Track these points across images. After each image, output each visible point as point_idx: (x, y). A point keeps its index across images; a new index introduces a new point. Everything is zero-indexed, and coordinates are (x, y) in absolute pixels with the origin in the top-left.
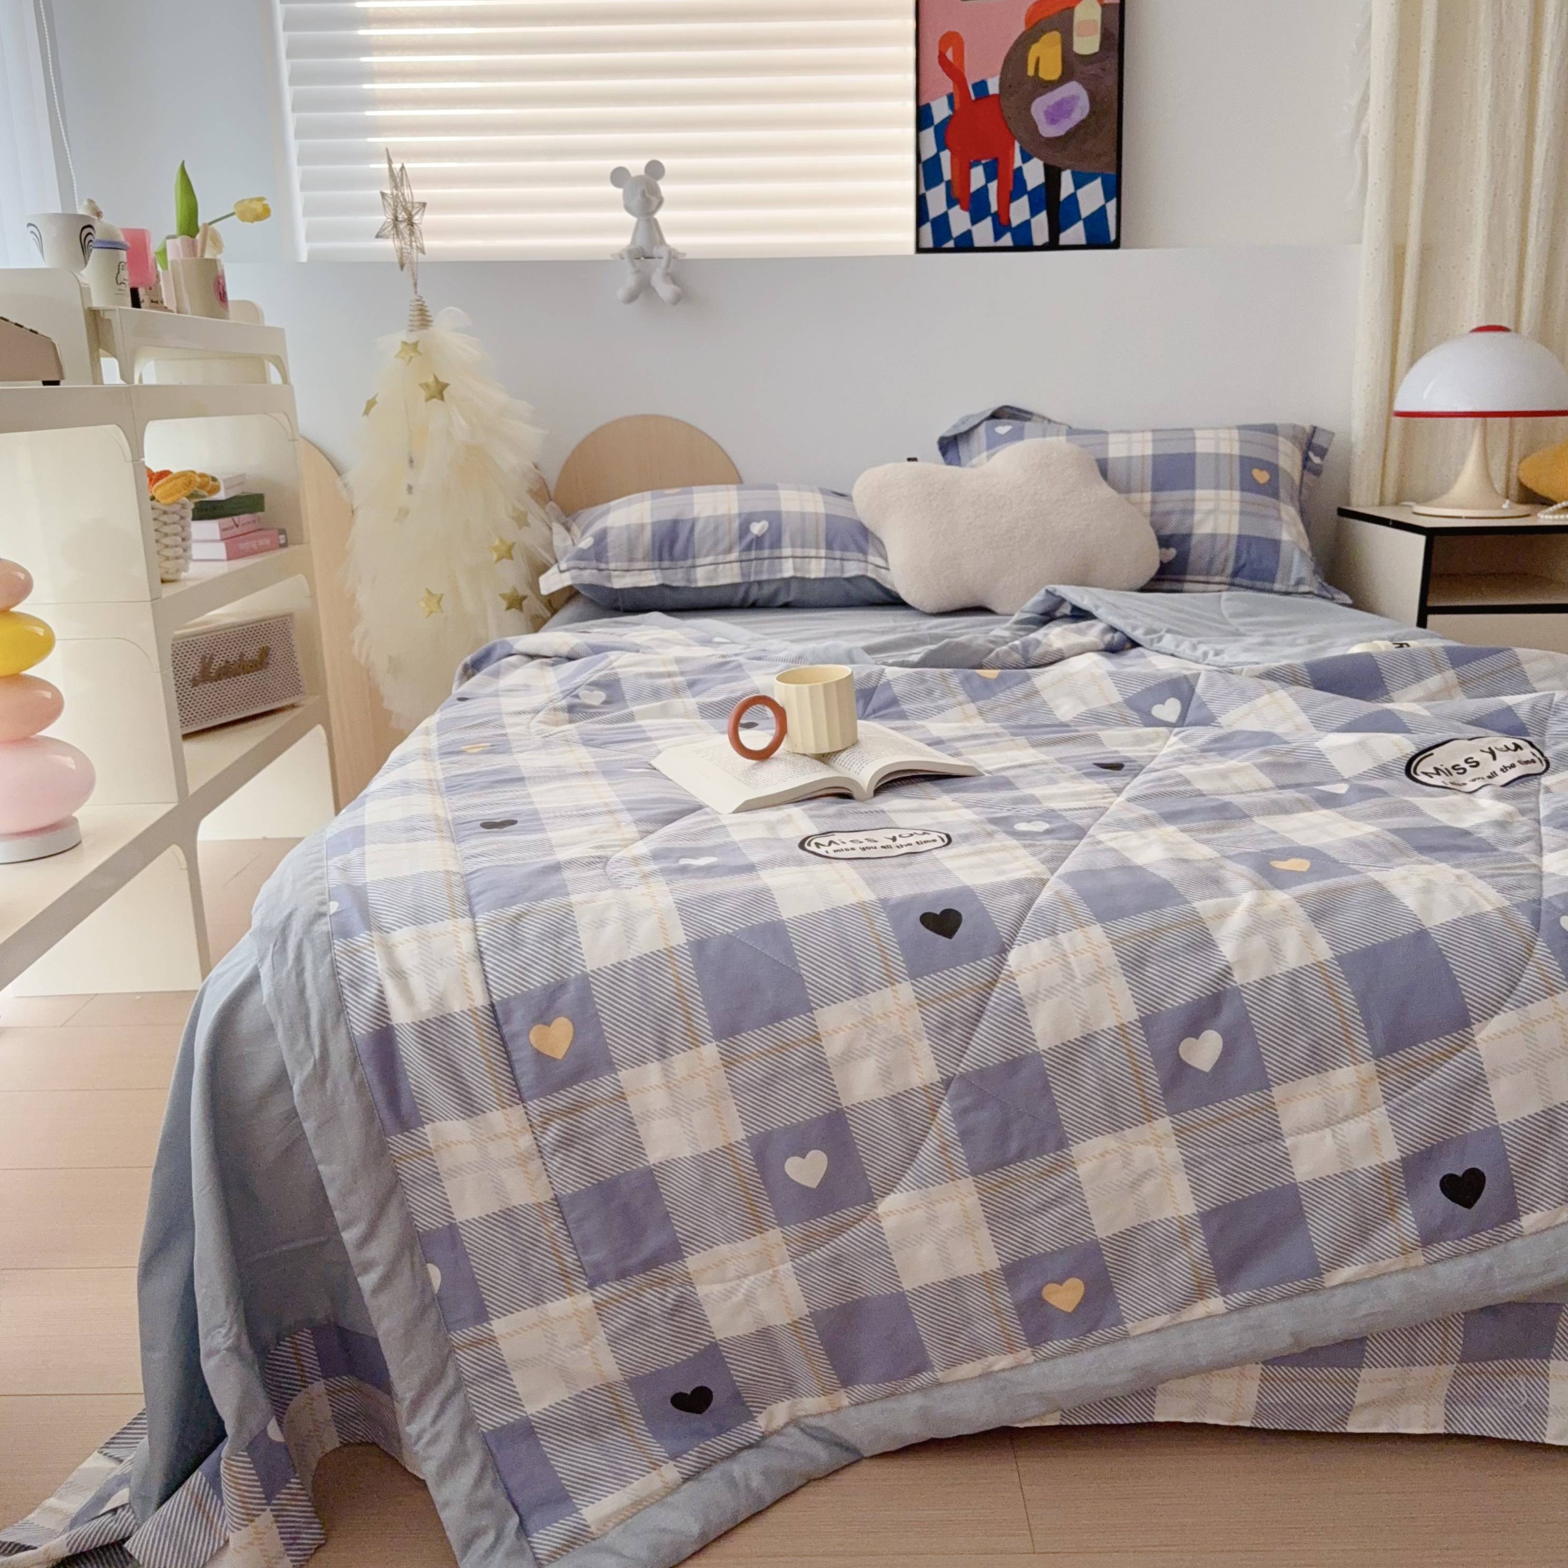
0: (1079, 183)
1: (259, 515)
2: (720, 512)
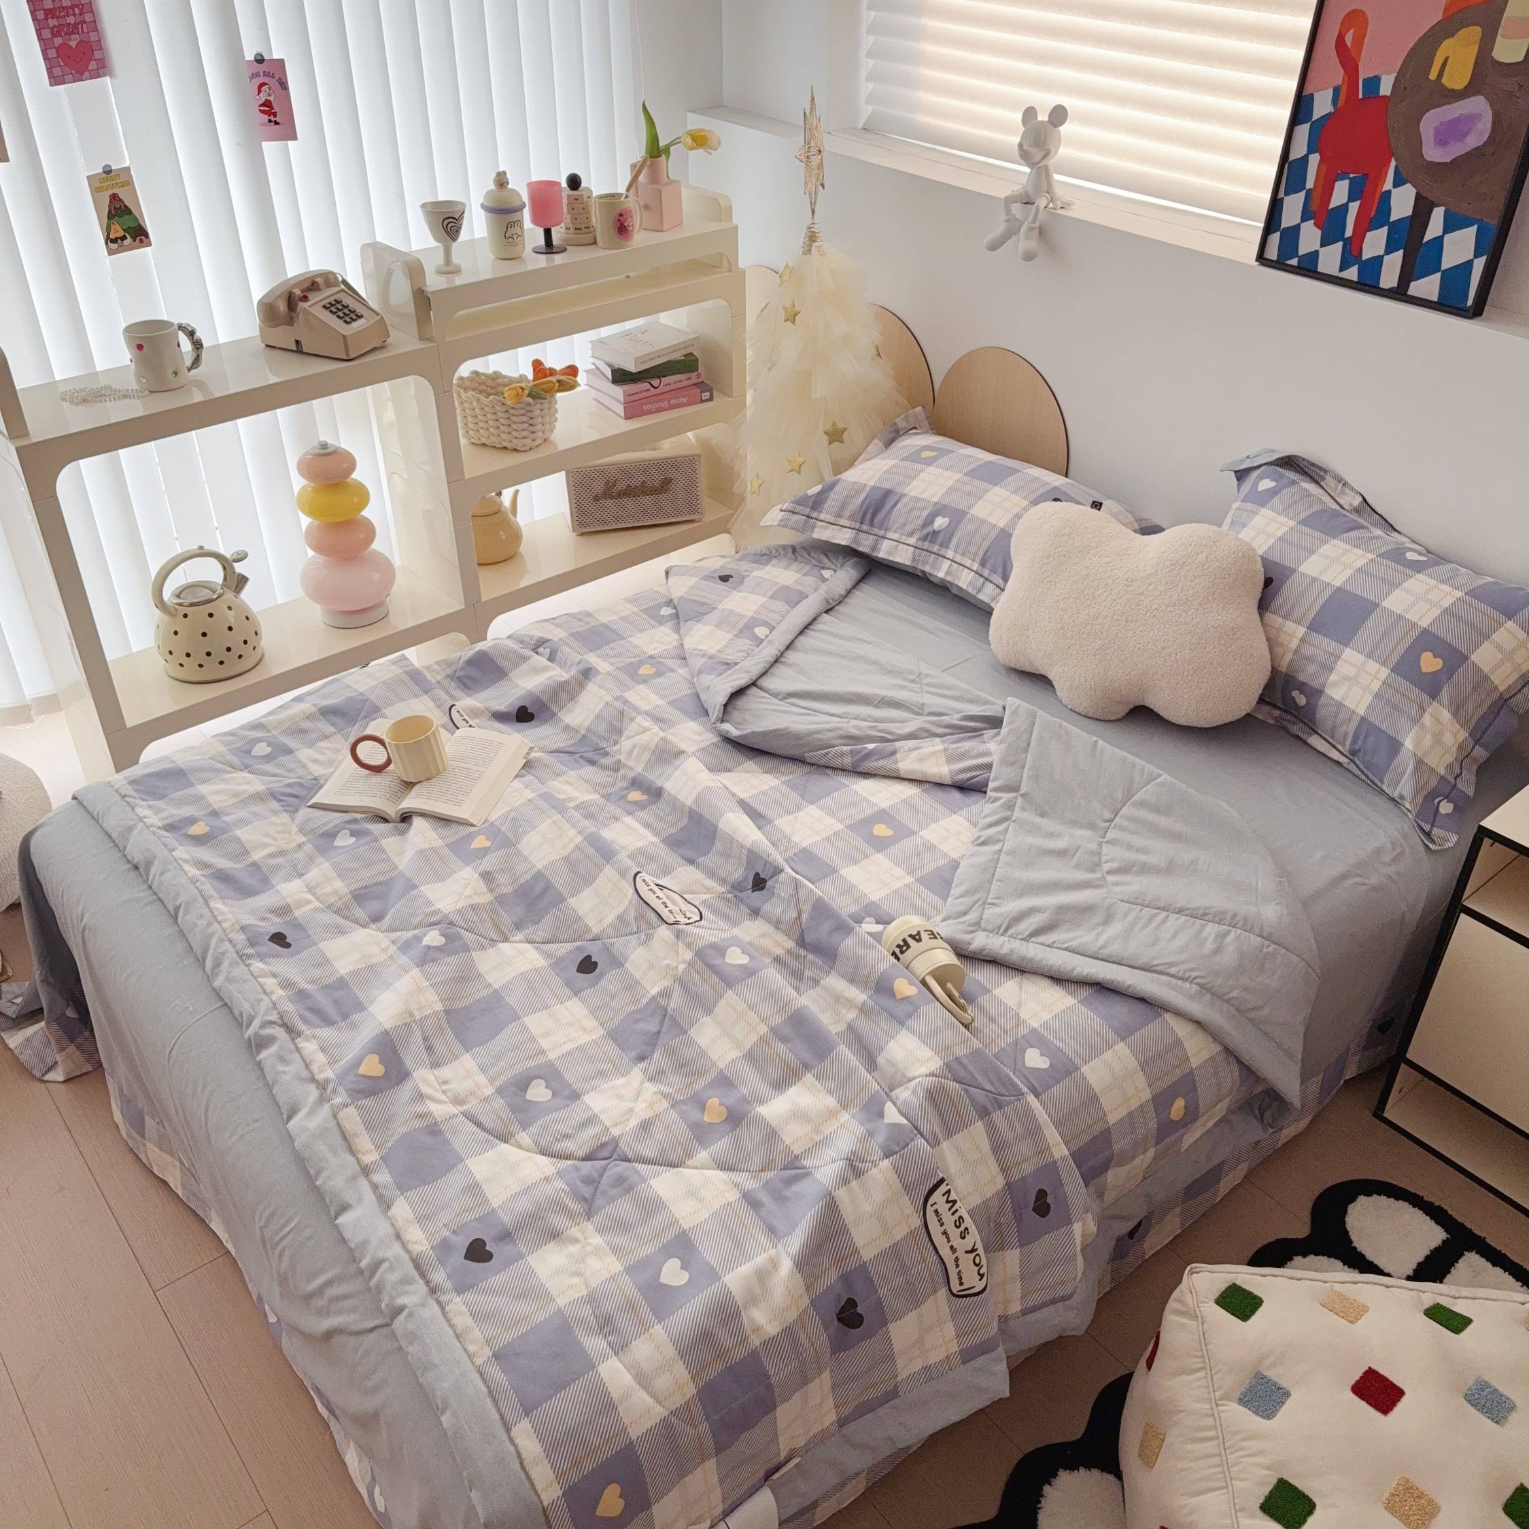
0: (1450, 226)
1: (696, 373)
2: (925, 496)
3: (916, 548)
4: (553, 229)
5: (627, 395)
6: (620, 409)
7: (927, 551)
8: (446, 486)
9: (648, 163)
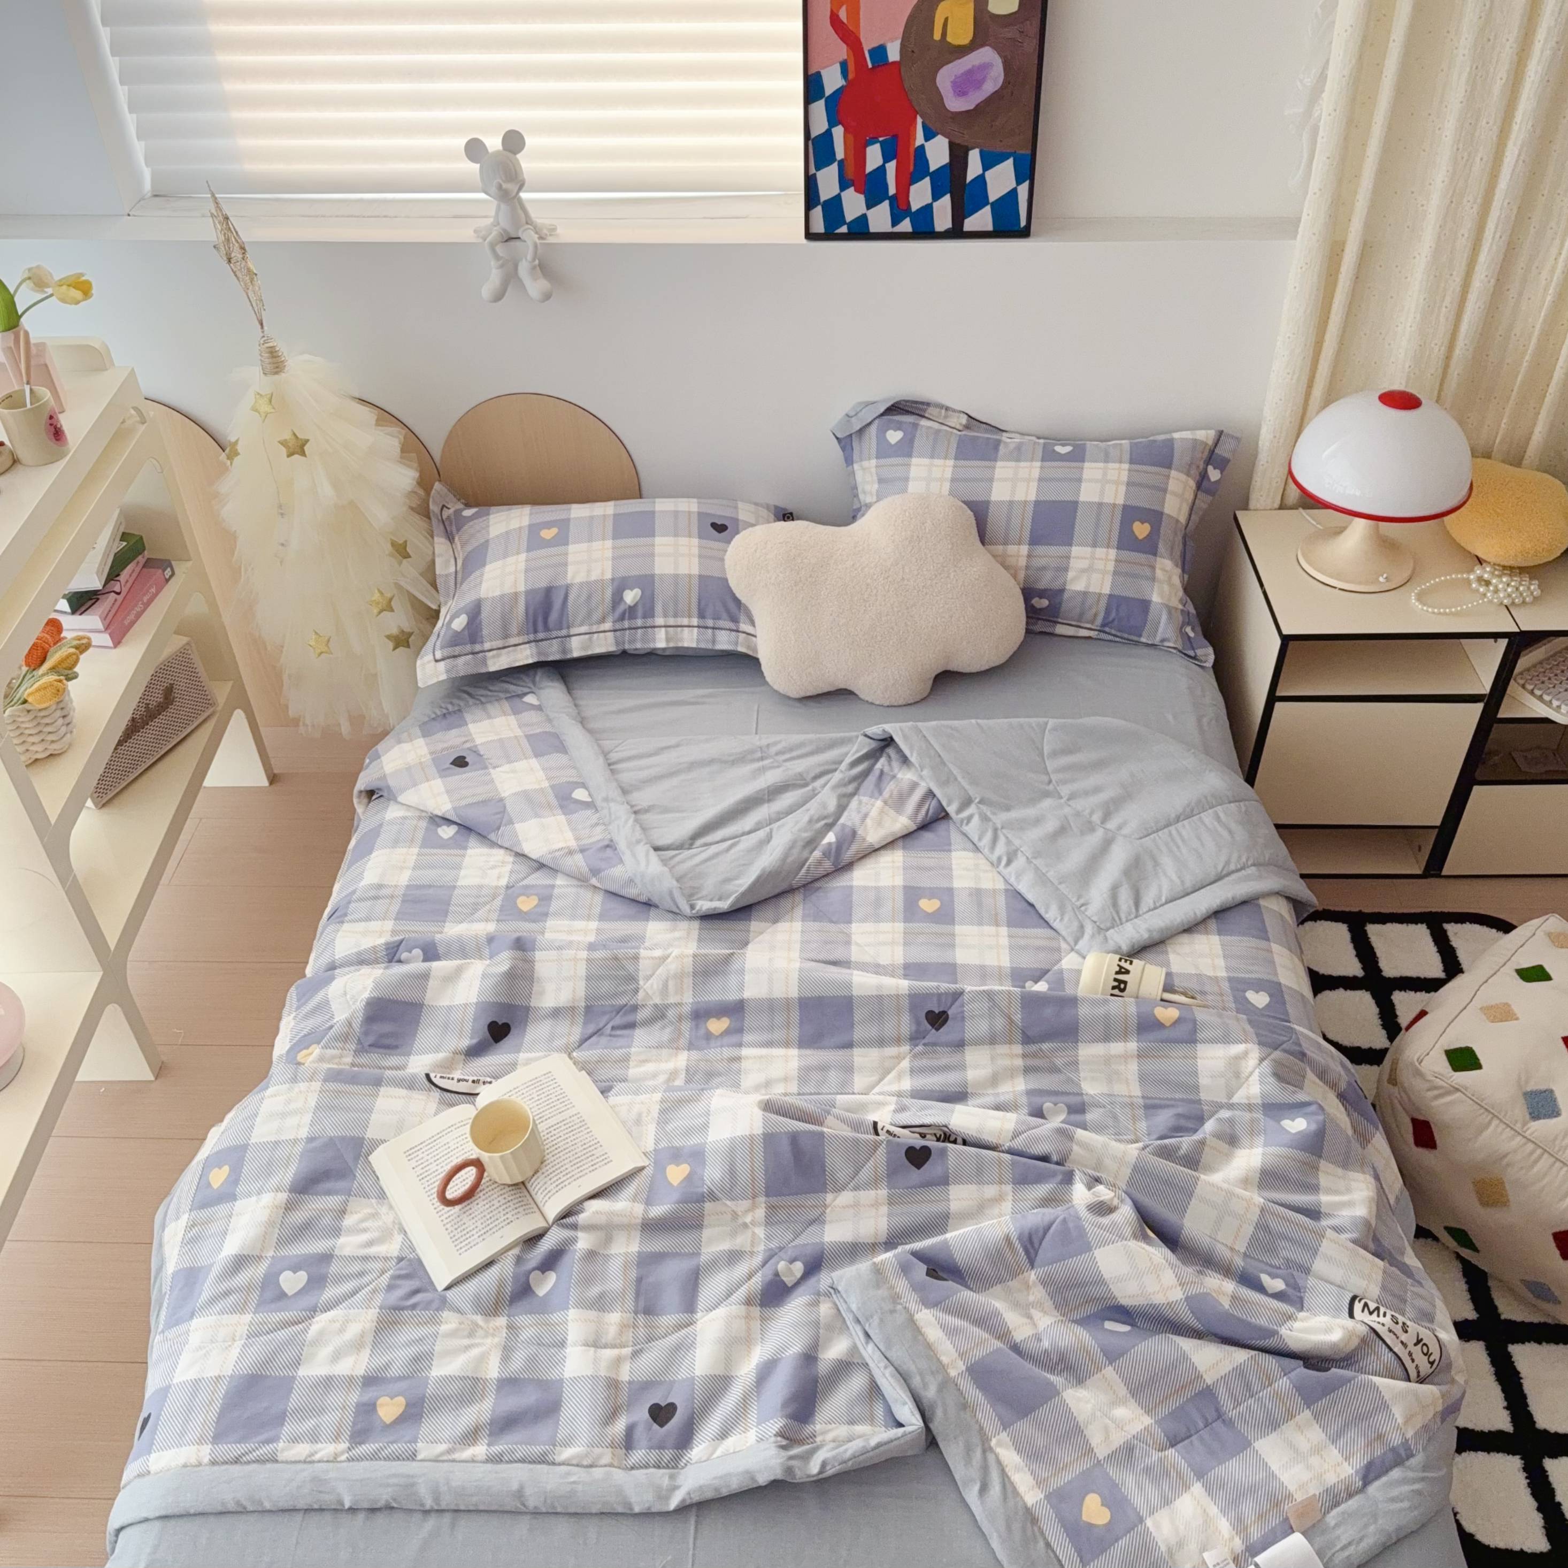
0: (989, 164)
1: (146, 553)
2: (594, 577)
3: (615, 631)
5: (103, 618)
7: (630, 629)
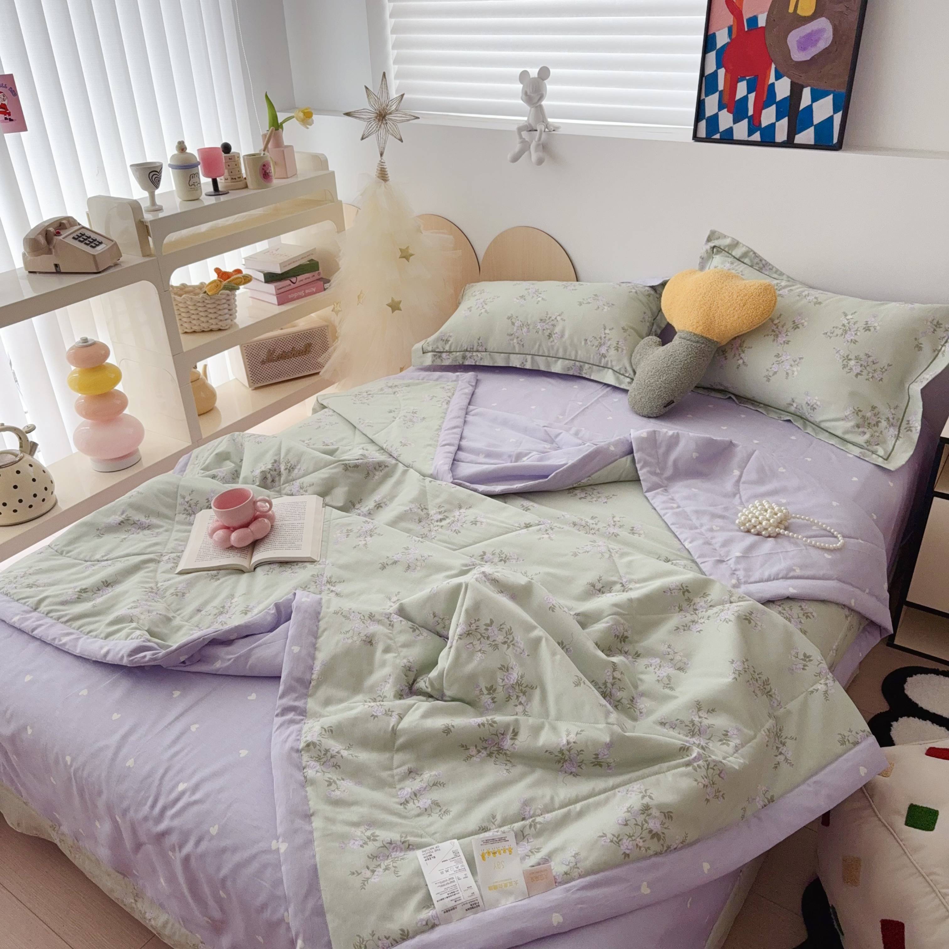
0: (815, 98)
1: (317, 272)
4: (218, 179)
5: (277, 289)
6: (274, 300)
8: (171, 358)
9: (273, 134)
